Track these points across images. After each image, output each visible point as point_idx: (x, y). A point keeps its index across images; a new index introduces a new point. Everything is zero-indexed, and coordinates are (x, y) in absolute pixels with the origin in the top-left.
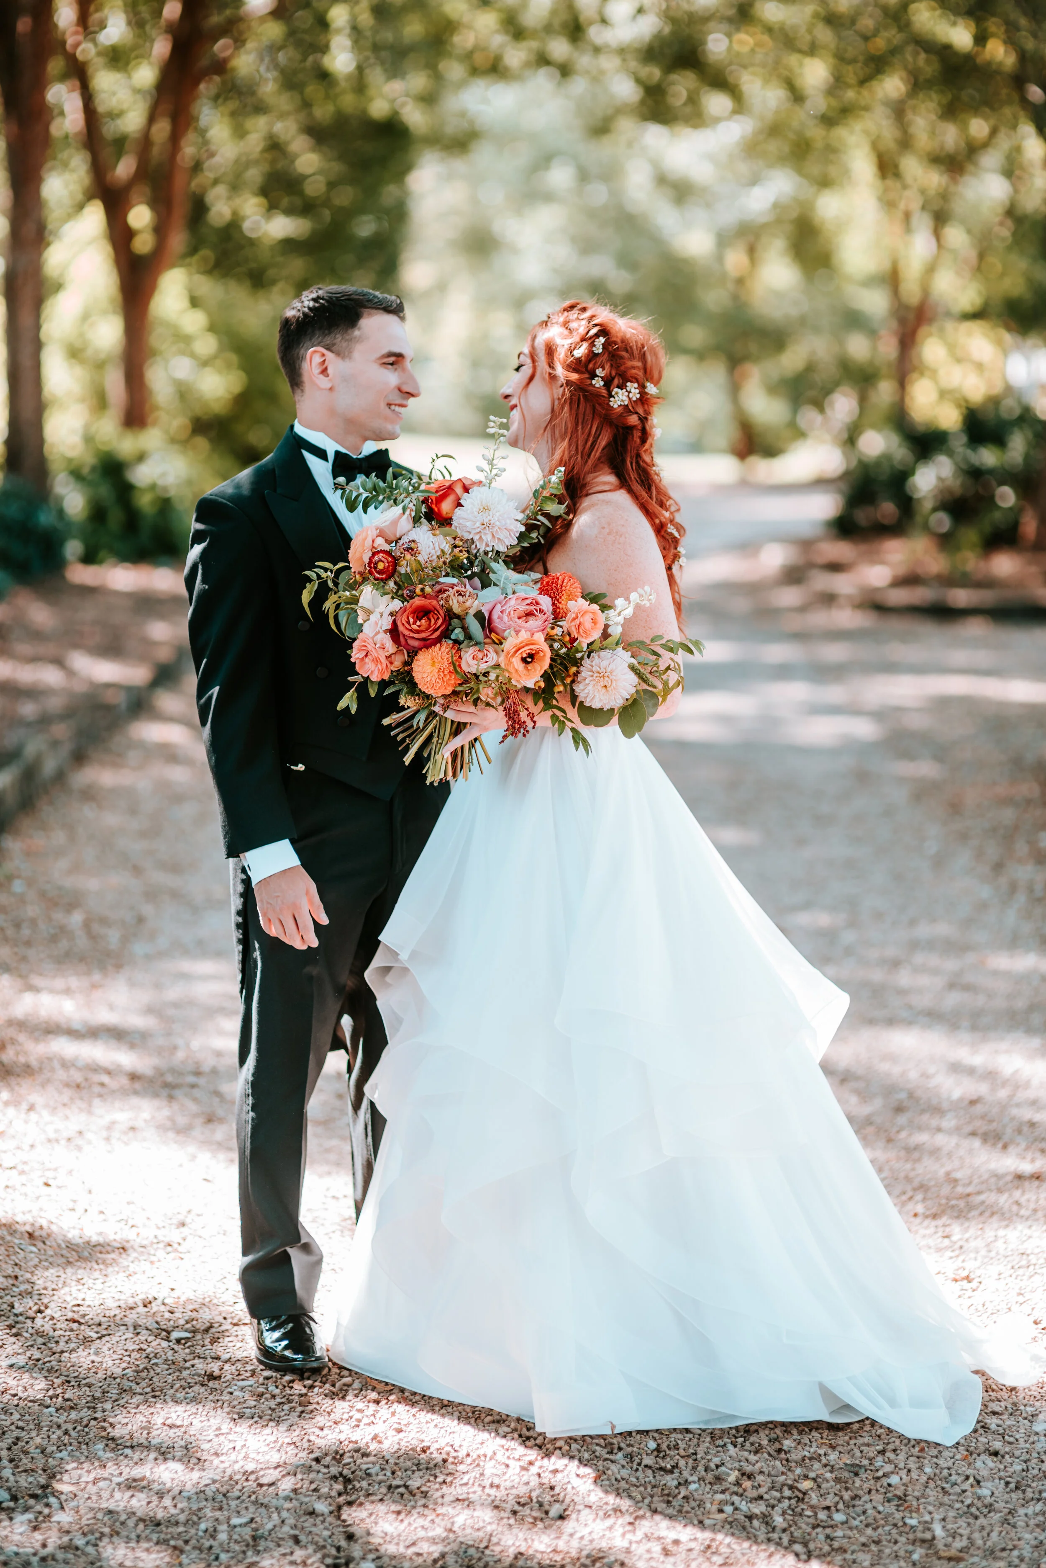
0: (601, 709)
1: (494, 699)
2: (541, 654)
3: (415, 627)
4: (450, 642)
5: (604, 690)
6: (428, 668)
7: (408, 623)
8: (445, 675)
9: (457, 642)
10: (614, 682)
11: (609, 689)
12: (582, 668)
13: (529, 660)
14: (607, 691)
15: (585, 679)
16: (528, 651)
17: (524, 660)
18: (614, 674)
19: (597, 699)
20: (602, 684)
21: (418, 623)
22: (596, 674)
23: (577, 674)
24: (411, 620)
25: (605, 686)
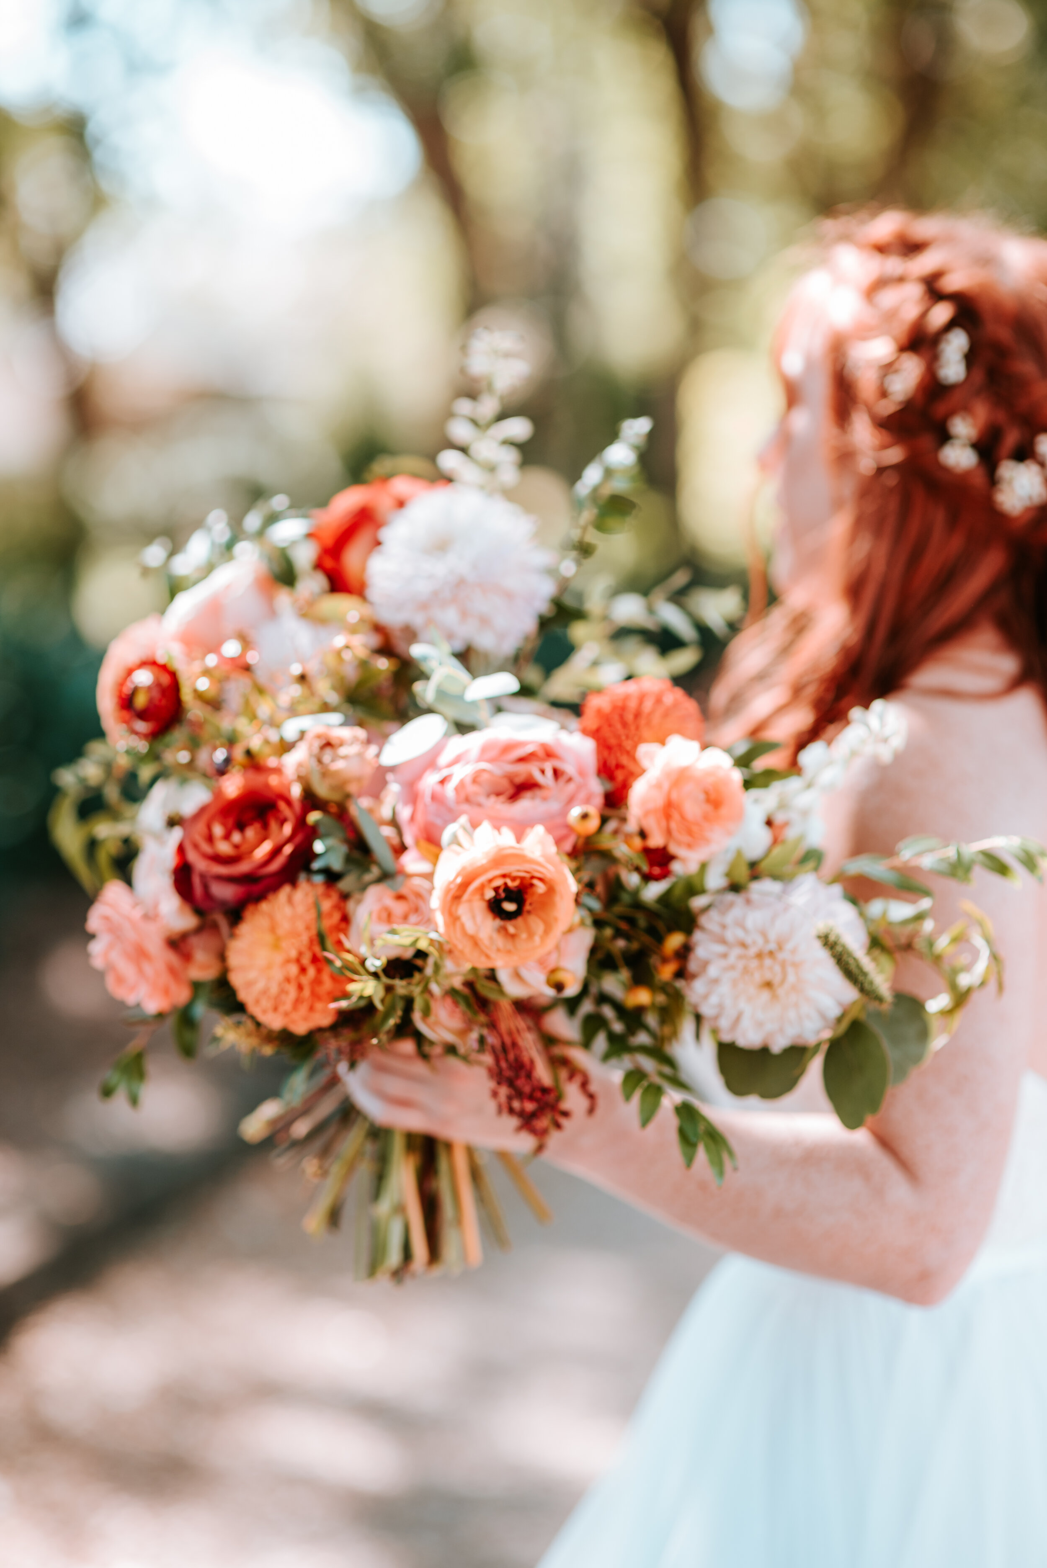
0: (764, 1051)
1: (463, 1033)
2: (540, 888)
3: (224, 848)
4: (319, 879)
5: (765, 995)
6: (263, 956)
7: (210, 839)
8: (303, 970)
9: (332, 877)
10: (790, 971)
11: (781, 992)
12: (698, 936)
13: (510, 907)
14: (775, 997)
15: (705, 964)
16: (499, 882)
17: (495, 907)
18: (789, 946)
19: (746, 1023)
20: (758, 977)
21: (236, 837)
22: (736, 951)
23: (684, 952)
24: (218, 830)
25: (768, 985)
